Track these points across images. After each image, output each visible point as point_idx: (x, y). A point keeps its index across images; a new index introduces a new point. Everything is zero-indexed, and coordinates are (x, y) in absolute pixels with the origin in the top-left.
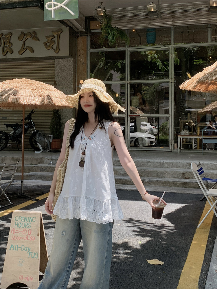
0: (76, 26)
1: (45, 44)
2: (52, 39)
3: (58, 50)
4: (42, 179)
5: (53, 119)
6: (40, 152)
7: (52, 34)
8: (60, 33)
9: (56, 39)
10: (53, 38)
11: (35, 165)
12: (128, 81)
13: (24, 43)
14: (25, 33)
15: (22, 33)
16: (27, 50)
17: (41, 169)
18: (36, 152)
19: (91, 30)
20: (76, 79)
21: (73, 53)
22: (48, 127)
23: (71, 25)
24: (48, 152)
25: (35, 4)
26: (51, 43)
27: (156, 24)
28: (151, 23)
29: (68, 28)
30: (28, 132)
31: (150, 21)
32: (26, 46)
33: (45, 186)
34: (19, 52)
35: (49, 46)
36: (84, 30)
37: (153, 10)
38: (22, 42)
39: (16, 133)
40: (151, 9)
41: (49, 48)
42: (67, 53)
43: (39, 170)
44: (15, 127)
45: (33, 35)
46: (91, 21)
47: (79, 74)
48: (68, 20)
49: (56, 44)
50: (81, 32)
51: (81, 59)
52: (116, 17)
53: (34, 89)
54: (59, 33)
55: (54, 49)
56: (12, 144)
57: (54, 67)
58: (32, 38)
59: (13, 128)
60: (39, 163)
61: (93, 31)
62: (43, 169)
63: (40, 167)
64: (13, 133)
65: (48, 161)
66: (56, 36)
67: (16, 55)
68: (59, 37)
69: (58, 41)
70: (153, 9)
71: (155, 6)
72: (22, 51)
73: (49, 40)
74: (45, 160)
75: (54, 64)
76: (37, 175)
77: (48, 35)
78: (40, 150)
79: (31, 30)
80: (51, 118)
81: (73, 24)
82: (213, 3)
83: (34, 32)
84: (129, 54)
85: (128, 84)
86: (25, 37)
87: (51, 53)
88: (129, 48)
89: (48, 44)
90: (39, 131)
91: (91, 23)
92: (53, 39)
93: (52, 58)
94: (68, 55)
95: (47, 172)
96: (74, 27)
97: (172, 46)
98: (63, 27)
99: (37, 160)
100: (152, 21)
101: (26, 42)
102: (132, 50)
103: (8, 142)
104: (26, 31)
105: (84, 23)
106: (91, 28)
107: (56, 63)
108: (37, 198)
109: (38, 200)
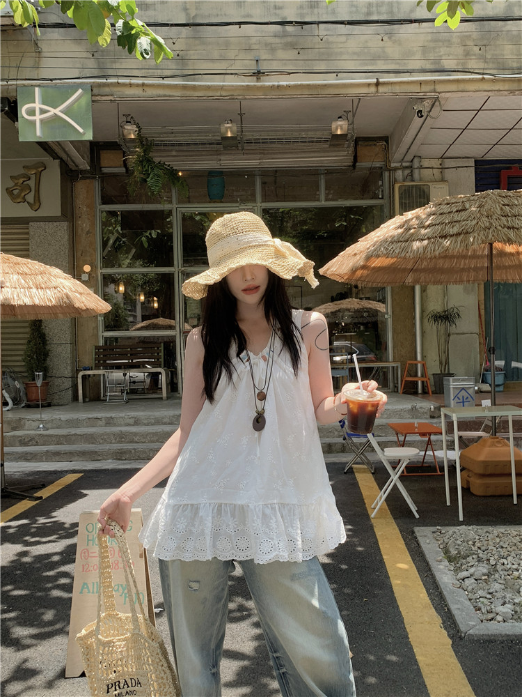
0: (73, 159)
1: (10, 192)
2: (24, 181)
3: (37, 204)
4: (27, 460)
5: (29, 342)
6: (8, 408)
7: (23, 171)
8: (42, 171)
9: (32, 183)
10: (25, 179)
11: (8, 434)
12: (180, 268)
17: (20, 441)
19: (103, 169)
20: (74, 262)
21: (69, 212)
23: (64, 157)
24: (23, 407)
26: (21, 191)
27: (230, 162)
28: (220, 160)
29: (57, 161)
31: (219, 157)
33: (38, 471)
35: (18, 196)
36: (89, 168)
37: (229, 135)
40: (227, 132)
41: (19, 200)
42: (57, 212)
43: (18, 444)
46: (101, 152)
47: (80, 252)
48: (57, 142)
49: (33, 193)
50: (82, 171)
51: (84, 224)
52: (157, 145)
53: (26, 274)
54: (40, 169)
55: (28, 202)
57: (28, 239)
60: (14, 429)
61: (105, 170)
62: (26, 440)
63: (19, 437)
65: (36, 424)
66: (33, 177)
68: (38, 179)
69: (37, 186)
70: (231, 132)
71: (235, 128)
73: (17, 183)
74: (27, 422)
75: (28, 233)
76: (17, 453)
77: (15, 175)
78: (7, 404)
81: (68, 155)
82: (337, 129)
84: (179, 216)
85: (180, 274)
87: (23, 211)
88: (180, 206)
89: (16, 192)
91: (102, 154)
92: (25, 183)
93: (25, 221)
94: (60, 214)
95: (35, 445)
96: (70, 162)
97: (259, 205)
98: (47, 159)
100: (222, 158)
102: (183, 210)
105: (88, 153)
106: (102, 165)
107: (31, 231)
108: (38, 494)
109: (41, 498)
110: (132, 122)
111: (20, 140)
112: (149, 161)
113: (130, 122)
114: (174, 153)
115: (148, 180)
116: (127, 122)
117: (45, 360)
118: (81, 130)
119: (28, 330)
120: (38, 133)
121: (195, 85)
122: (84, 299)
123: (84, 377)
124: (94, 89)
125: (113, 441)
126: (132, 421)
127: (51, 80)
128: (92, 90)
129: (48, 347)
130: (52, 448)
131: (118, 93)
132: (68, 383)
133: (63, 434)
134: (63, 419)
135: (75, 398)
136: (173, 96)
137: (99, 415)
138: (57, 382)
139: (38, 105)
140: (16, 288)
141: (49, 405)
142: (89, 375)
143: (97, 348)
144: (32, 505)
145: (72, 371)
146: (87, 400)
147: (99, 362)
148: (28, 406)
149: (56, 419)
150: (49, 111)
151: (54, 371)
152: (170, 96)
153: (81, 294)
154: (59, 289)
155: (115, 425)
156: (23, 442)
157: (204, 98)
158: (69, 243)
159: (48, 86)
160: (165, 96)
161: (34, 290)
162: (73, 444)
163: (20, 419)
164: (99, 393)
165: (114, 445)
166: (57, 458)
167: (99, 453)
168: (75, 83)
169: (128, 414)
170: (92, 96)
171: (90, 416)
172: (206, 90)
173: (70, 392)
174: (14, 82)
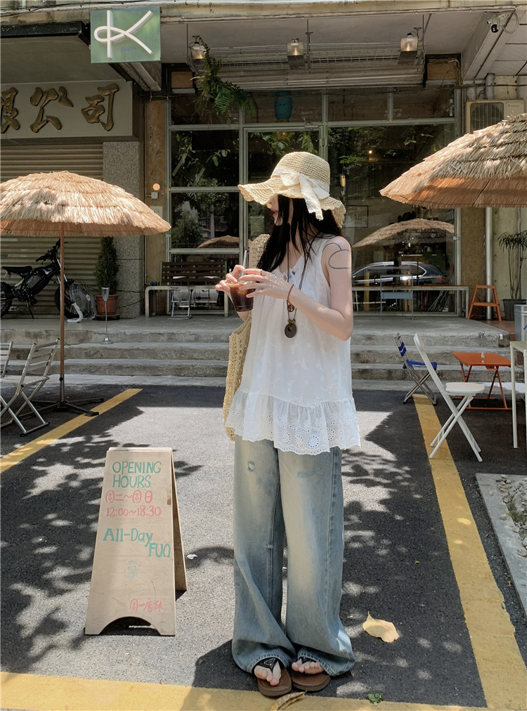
0: (145, 80)
1: (85, 112)
2: (99, 102)
3: (110, 124)
4: (91, 373)
5: (101, 257)
6: (78, 320)
7: (98, 93)
8: (115, 92)
9: (105, 104)
10: (99, 100)
11: (74, 346)
13: (42, 109)
14: (44, 90)
15: (38, 89)
16: (49, 123)
17: (86, 353)
18: (69, 321)
19: (173, 90)
20: (144, 181)
21: (140, 132)
22: (91, 272)
23: (136, 78)
24: (94, 319)
25: (71, 29)
26: (96, 111)
27: (295, 82)
28: (287, 79)
29: (130, 83)
30: (51, 282)
31: (286, 77)
32: (45, 114)
33: (99, 385)
34: (32, 127)
35: (93, 116)
36: (160, 89)
37: (296, 53)
38: (39, 107)
39: (26, 285)
40: (294, 51)
41: (93, 121)
42: (128, 132)
43: (83, 356)
44: (26, 274)
45: (61, 94)
46: (172, 73)
47: (150, 172)
48: (129, 63)
49: (106, 113)
50: (153, 93)
51: (154, 144)
52: (225, 65)
54: (113, 91)
55: (101, 123)
56: (18, 306)
57: (101, 158)
58: (58, 100)
59: (21, 276)
60: (82, 341)
61: (176, 91)
62: (92, 353)
63: (85, 349)
64: (22, 285)
65: (100, 337)
66: (107, 98)
67: (26, 133)
68: (111, 100)
69: (111, 107)
70: (298, 51)
71: (301, 47)
72: (39, 124)
73: (91, 105)
74: (94, 336)
75: (102, 153)
76: (81, 365)
77: (91, 96)
78: (77, 316)
79: (56, 84)
80: (97, 256)
81: (140, 76)
83: (63, 89)
84: (246, 136)
86: (44, 97)
87: (97, 131)
88: (245, 126)
89: (90, 113)
90: (73, 281)
91: (173, 76)
92: (99, 104)
93: (98, 141)
94: (131, 134)
95: (100, 358)
96: (142, 84)
97: (325, 123)
98: (120, 81)
99: (77, 335)
100: (289, 77)
101: (45, 108)
102: (250, 130)
103: (11, 302)
104: (45, 85)
105: (160, 74)
106: (173, 85)
107: (105, 150)
108: (94, 410)
109: (97, 413)
110: (201, 43)
111: (92, 62)
112: (217, 80)
113: (198, 43)
114: (242, 74)
115: (216, 99)
116: (196, 43)
117: (115, 275)
118: (149, 51)
119: (99, 245)
120: (109, 55)
121: (261, 4)
122: (143, 217)
123: (151, 292)
124: (163, 11)
125: (174, 357)
126: (192, 338)
127: (122, 3)
128: (161, 12)
129: (118, 263)
130: (116, 361)
131: (186, 14)
132: (136, 297)
133: (127, 348)
134: (127, 333)
135: (143, 312)
136: (239, 16)
137: (162, 330)
138: (126, 296)
139: (109, 28)
140: (76, 206)
141: (118, 318)
142: (156, 291)
143: (164, 264)
144: (87, 421)
145: (141, 285)
146: (154, 314)
147: (166, 277)
148: (98, 319)
149: (121, 333)
150: (120, 33)
151: (124, 286)
152: (236, 16)
153: (141, 213)
154: (118, 208)
155: (176, 341)
156: (89, 354)
157: (271, 17)
158: (140, 164)
159: (119, 9)
160: (232, 16)
161: (94, 208)
162: (136, 358)
163: (87, 331)
164: (165, 308)
165: (175, 361)
166: (120, 372)
167: (159, 369)
168: (145, 5)
169: (189, 330)
170: (161, 17)
171: (153, 331)
172: (272, 9)
173: (138, 306)
174: (87, 6)
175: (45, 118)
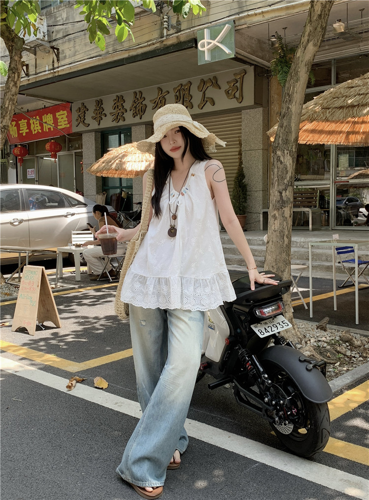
1: (227, 92)
3: (241, 99)
5: (234, 190)
7: (234, 78)
8: (244, 75)
9: (238, 84)
10: (235, 83)
13: (204, 93)
14: (205, 80)
15: (202, 80)
16: (208, 102)
23: (256, 63)
26: (233, 90)
29: (253, 67)
32: (206, 96)
34: (199, 106)
35: (231, 94)
38: (202, 92)
41: (231, 97)
45: (214, 81)
49: (239, 91)
51: (275, 107)
54: (242, 75)
55: (236, 98)
57: (240, 122)
58: (212, 86)
66: (239, 80)
68: (242, 81)
69: (241, 86)
72: (202, 104)
73: (230, 86)
75: (241, 118)
77: (230, 80)
79: (211, 75)
83: (215, 78)
86: (205, 85)
87: (233, 104)
89: (230, 92)
92: (235, 85)
94: (253, 103)
98: (246, 67)
101: (206, 92)
104: (206, 77)
107: (243, 116)
110: (276, 35)
111: (198, 64)
113: (274, 36)
115: (278, 76)
116: (272, 36)
117: (244, 202)
118: (228, 51)
119: (233, 183)
120: (207, 58)
121: (292, 5)
128: (234, 23)
131: (249, 22)
136: (281, 16)
138: (254, 216)
139: (206, 40)
150: (211, 43)
151: (253, 209)
152: (278, 16)
158: (263, 122)
159: (211, 27)
160: (276, 17)
168: (224, 21)
170: (235, 27)
175: (205, 99)
